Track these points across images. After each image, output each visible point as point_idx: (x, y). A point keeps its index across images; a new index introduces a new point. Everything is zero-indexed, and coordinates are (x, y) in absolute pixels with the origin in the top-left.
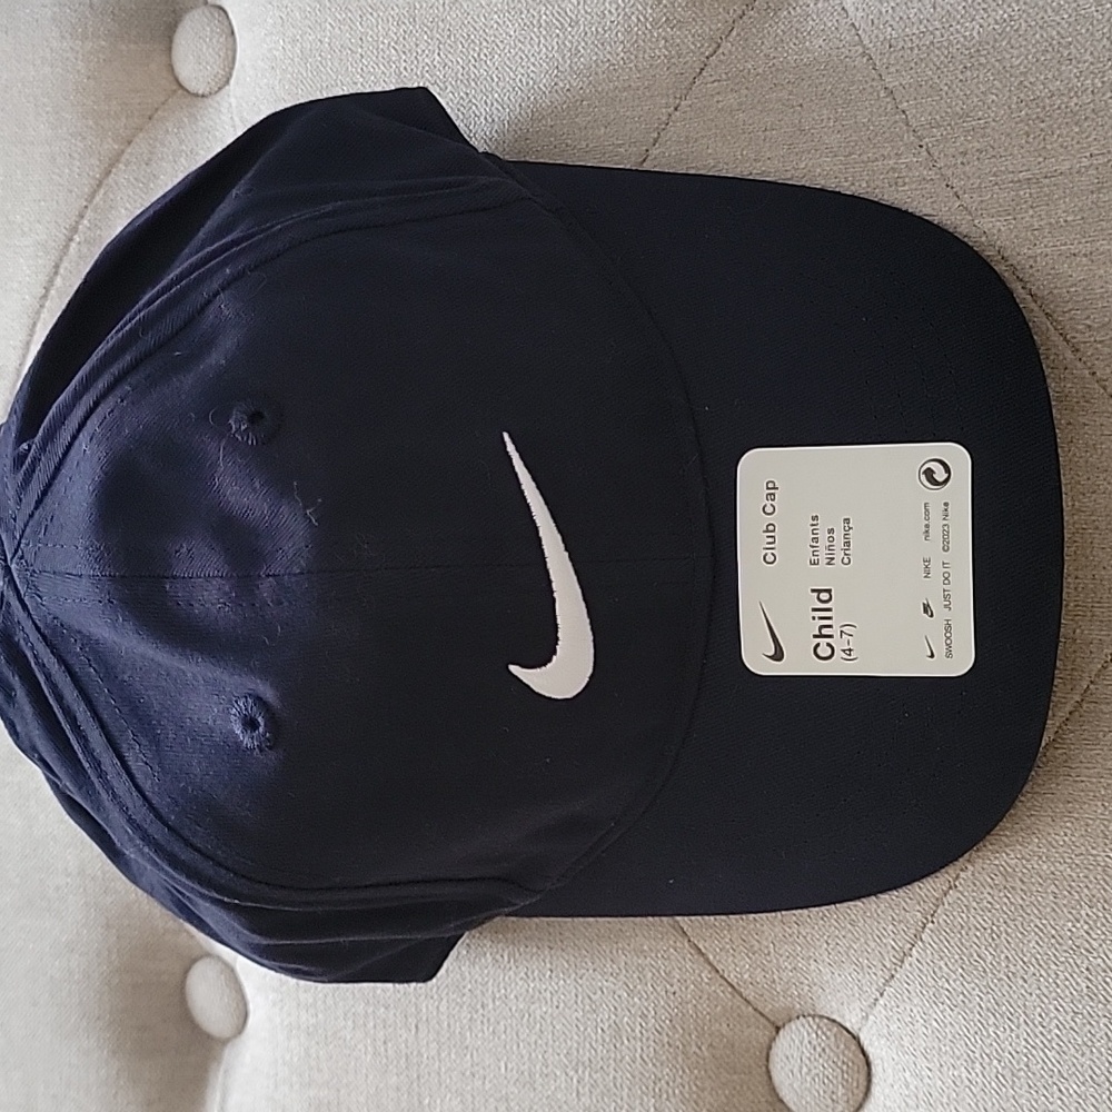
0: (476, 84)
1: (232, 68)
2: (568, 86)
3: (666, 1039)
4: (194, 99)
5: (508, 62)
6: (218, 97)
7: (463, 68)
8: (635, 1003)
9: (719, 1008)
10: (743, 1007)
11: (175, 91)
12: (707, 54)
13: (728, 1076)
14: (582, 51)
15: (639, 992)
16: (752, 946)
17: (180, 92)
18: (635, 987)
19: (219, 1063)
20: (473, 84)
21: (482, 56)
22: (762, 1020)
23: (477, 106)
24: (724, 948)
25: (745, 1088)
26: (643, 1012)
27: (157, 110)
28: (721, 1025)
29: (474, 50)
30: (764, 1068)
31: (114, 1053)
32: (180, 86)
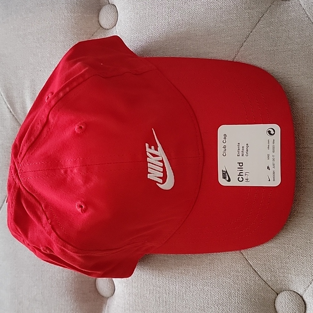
0: (192, 25)
1: (117, 22)
2: (219, 26)
3: (245, 297)
4: (105, 30)
5: (201, 19)
6: (112, 30)
7: (188, 21)
8: (236, 286)
9: (261, 288)
10: (268, 288)
11: (100, 28)
12: (260, 17)
13: (263, 308)
14: (224, 16)
15: (237, 283)
16: (271, 270)
17: (101, 28)
18: (236, 281)
19: (106, 304)
21: (194, 17)
22: (273, 291)
24: (263, 270)
25: (268, 311)
26: (238, 289)
27: (94, 33)
28: (261, 293)
29: (191, 16)
30: (273, 306)
31: (75, 301)
32: (101, 26)
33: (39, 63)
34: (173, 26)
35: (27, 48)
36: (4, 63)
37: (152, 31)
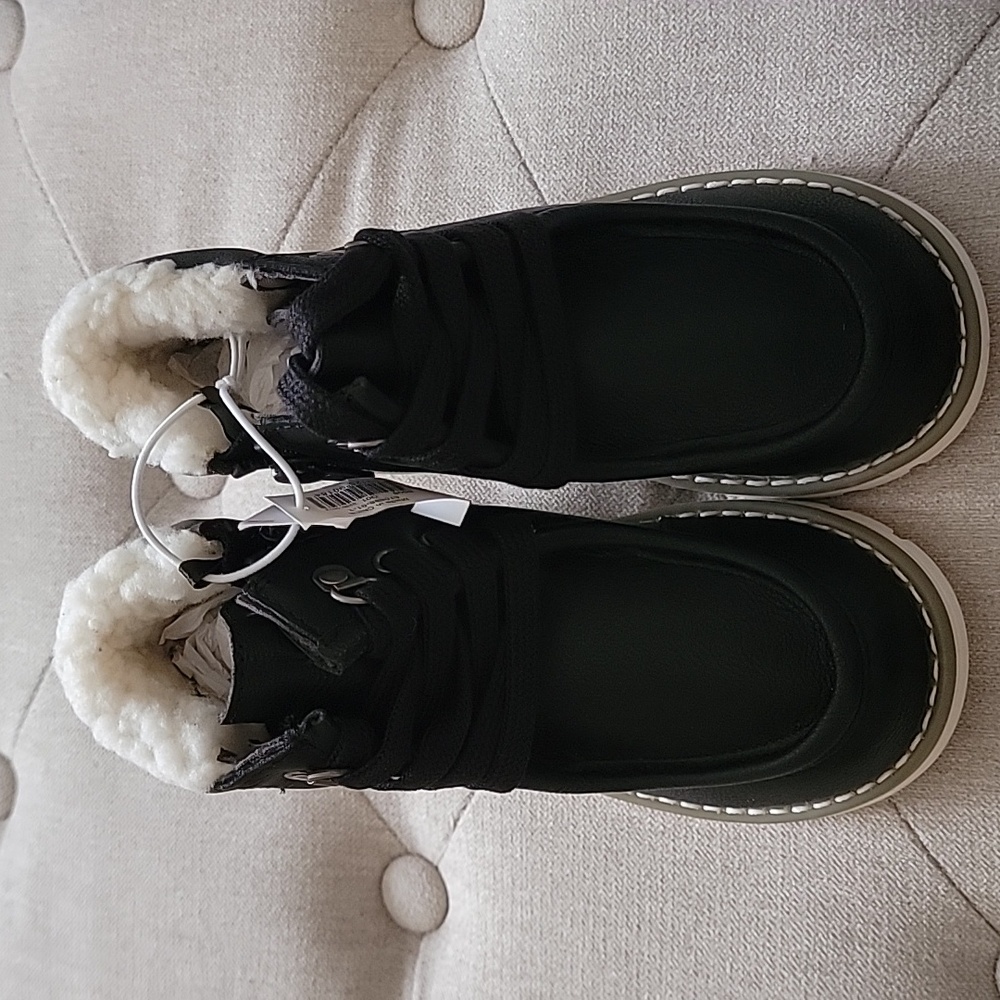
0: (748, 42)
1: (479, 24)
2: (845, 48)
3: (899, 946)
4: (437, 50)
5: (783, 24)
6: (462, 50)
7: (735, 28)
8: (869, 911)
9: (953, 920)
10: (976, 920)
11: (417, 43)
12: (988, 23)
13: (957, 984)
14: (861, 16)
15: (874, 902)
16: (993, 862)
17: (422, 43)
18: (870, 896)
19: (417, 955)
20: (745, 43)
21: (756, 17)
22: (993, 932)
23: (747, 64)
24: (964, 862)
25: (973, 995)
26: (877, 921)
27: (400, 60)
28: (953, 936)
29: (747, 11)
30: (991, 978)
31: (314, 942)
32: (422, 38)
33: (211, 156)
34: (684, 42)
35: (168, 104)
36: (84, 149)
37: (607, 60)
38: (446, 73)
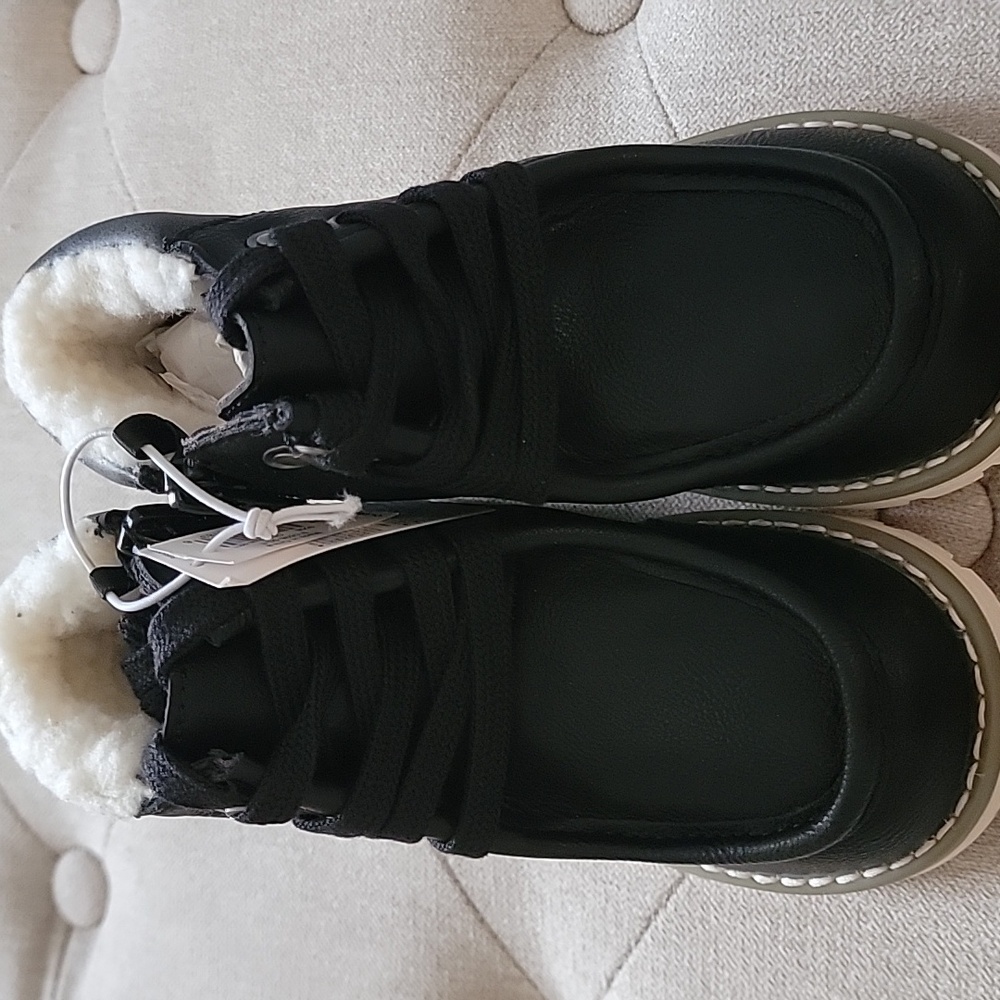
4: (589, 37)
6: (620, 35)
11: (566, 28)
17: (571, 28)
20: (983, 14)
23: (986, 41)
27: (544, 49)
32: (571, 21)
33: (320, 168)
34: (902, 15)
35: (273, 108)
36: (181, 162)
37: (801, 41)
38: (599, 64)
